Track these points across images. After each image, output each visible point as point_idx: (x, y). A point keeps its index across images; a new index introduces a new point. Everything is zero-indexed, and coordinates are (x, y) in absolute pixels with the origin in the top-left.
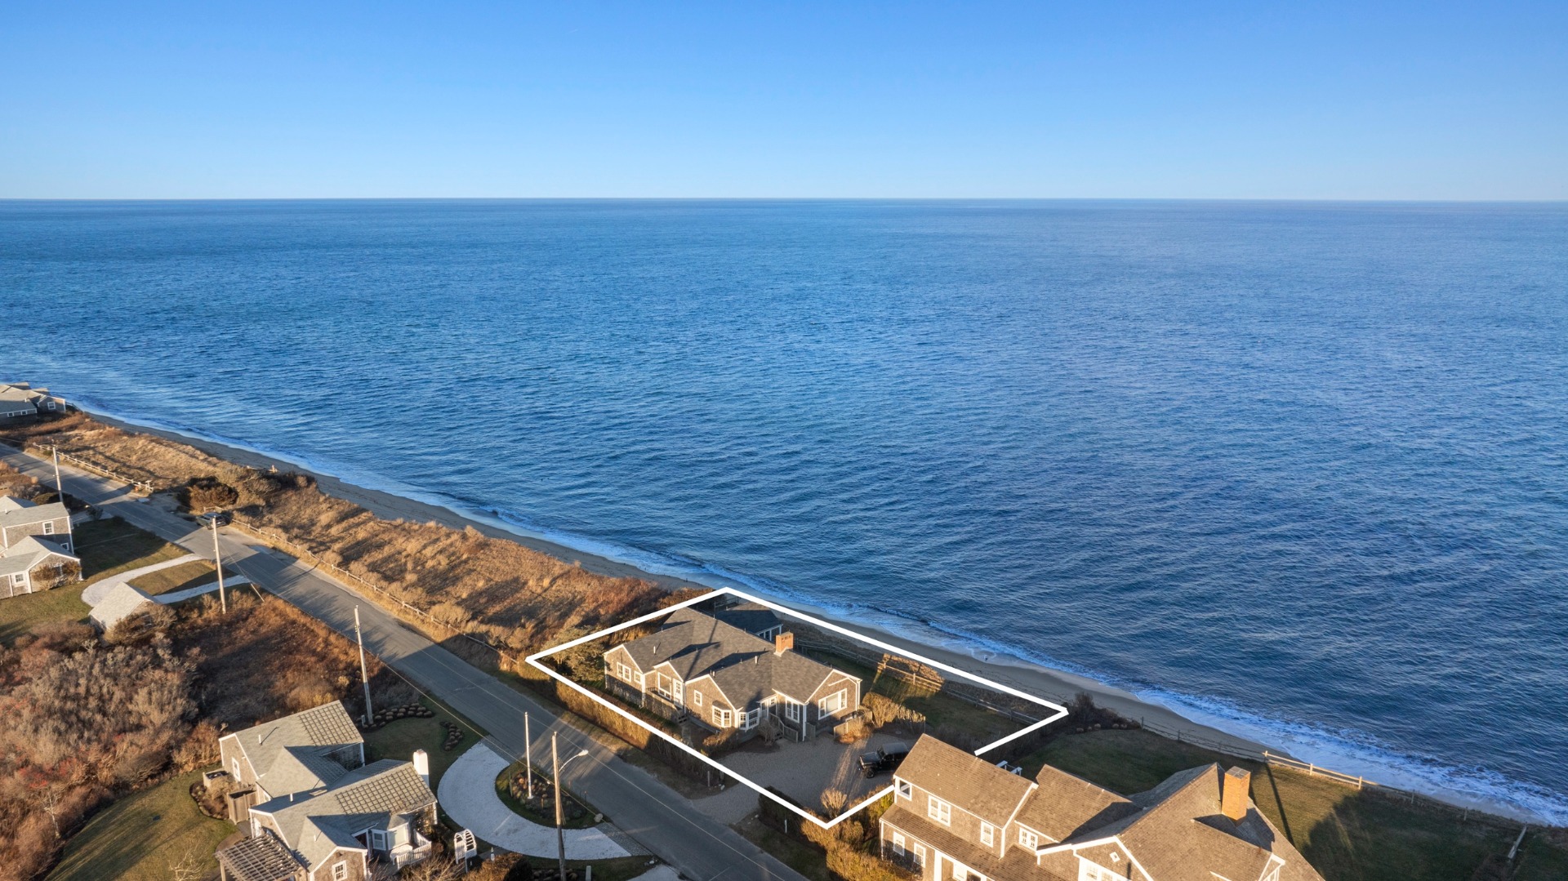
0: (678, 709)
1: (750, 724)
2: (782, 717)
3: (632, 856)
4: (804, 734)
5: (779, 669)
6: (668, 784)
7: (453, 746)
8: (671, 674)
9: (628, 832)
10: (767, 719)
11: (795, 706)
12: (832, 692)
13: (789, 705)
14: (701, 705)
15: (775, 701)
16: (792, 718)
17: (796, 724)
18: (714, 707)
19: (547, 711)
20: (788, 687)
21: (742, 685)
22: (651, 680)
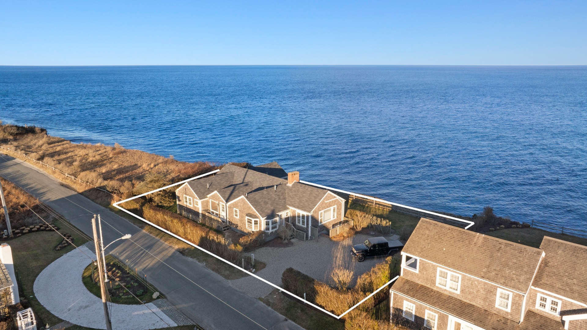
0: (223, 222)
1: (273, 228)
2: (294, 224)
3: (178, 326)
4: (310, 235)
5: (290, 194)
6: (213, 270)
7: (62, 248)
8: (218, 199)
9: (179, 306)
10: (284, 225)
11: (303, 216)
12: (328, 207)
13: (299, 217)
14: (238, 217)
15: (289, 215)
16: (301, 225)
17: (304, 228)
18: (247, 217)
19: (136, 226)
20: (297, 204)
21: (266, 203)
22: (205, 205)
